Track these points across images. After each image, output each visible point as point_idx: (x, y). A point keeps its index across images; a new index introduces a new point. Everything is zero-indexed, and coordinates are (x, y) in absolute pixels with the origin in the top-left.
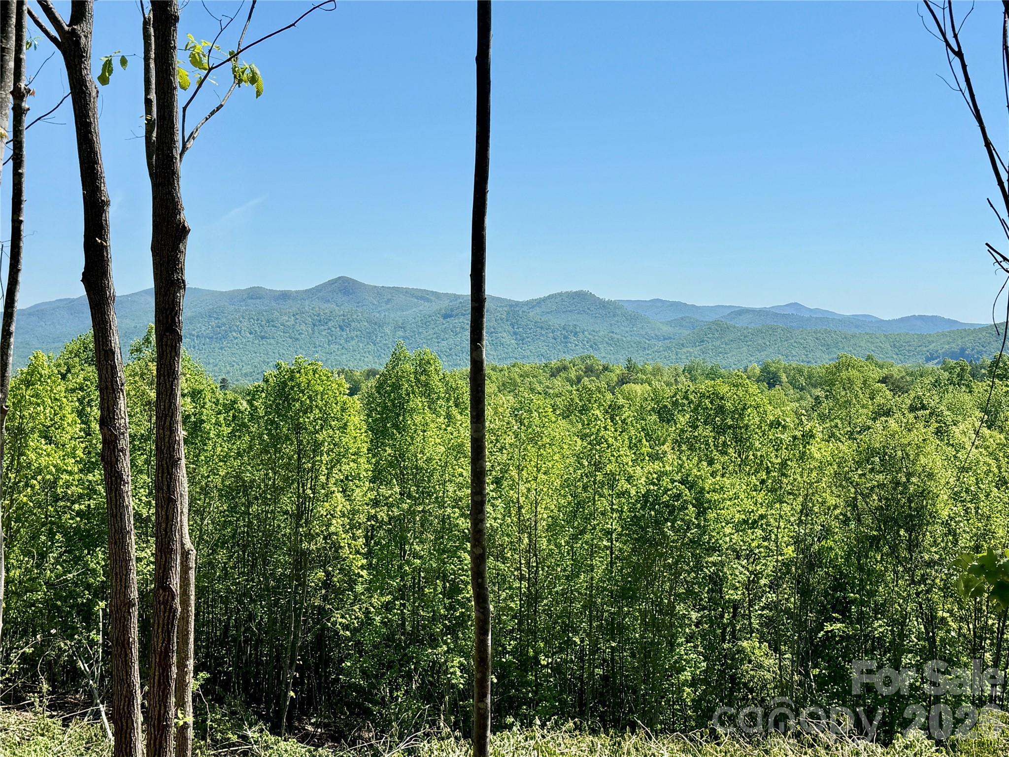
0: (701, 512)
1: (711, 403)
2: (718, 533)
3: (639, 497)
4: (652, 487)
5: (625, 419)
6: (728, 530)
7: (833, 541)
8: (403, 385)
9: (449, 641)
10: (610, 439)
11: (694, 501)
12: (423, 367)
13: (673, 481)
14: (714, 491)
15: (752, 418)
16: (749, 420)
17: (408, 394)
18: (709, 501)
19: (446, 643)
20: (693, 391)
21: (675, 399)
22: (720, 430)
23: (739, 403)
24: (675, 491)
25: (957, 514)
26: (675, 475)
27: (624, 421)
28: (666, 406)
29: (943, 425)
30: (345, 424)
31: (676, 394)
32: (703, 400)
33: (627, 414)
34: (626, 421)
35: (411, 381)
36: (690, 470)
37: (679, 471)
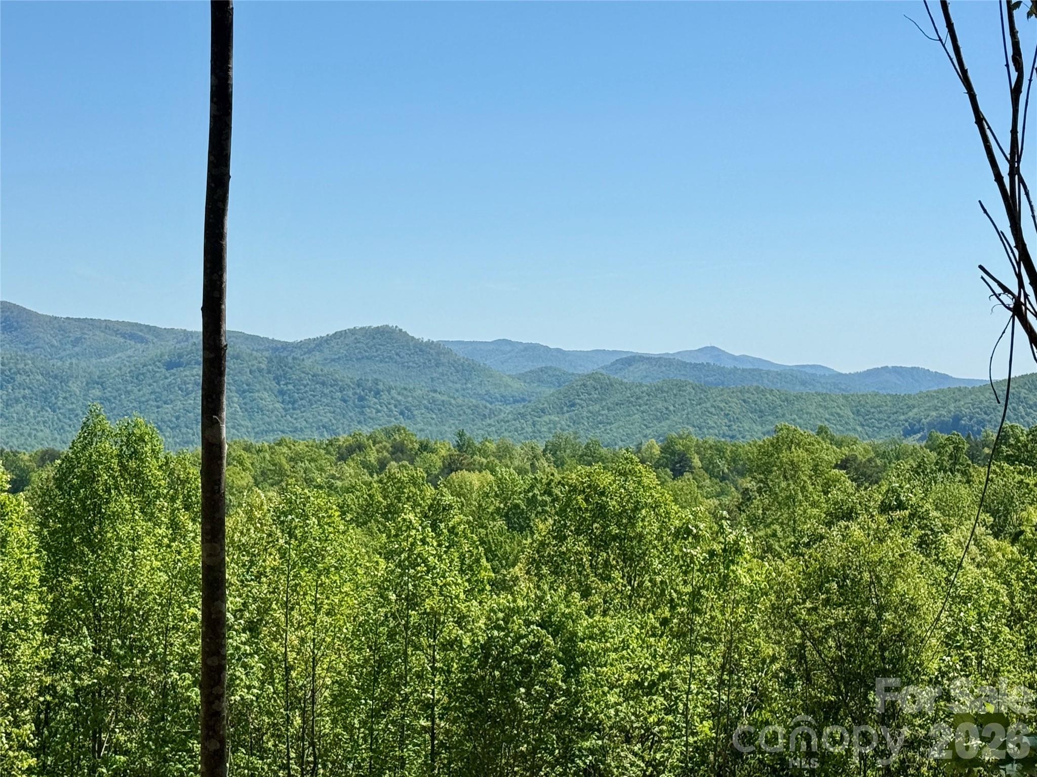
0: (572, 671)
1: (586, 500)
2: (597, 703)
3: (476, 649)
4: (496, 633)
5: (454, 527)
6: (612, 698)
7: (770, 711)
8: (99, 475)
10: (431, 559)
11: (561, 654)
13: (528, 623)
14: (591, 638)
15: (648, 524)
16: (644, 527)
17: (108, 491)
18: (584, 654)
20: (560, 482)
21: (530, 494)
23: (628, 501)
24: (531, 637)
25: (950, 667)
26: (532, 613)
27: (452, 530)
28: (517, 506)
29: (929, 533)
31: (532, 487)
32: (574, 496)
33: (456, 519)
34: (456, 530)
35: (112, 469)
36: (554, 605)
37: (538, 607)
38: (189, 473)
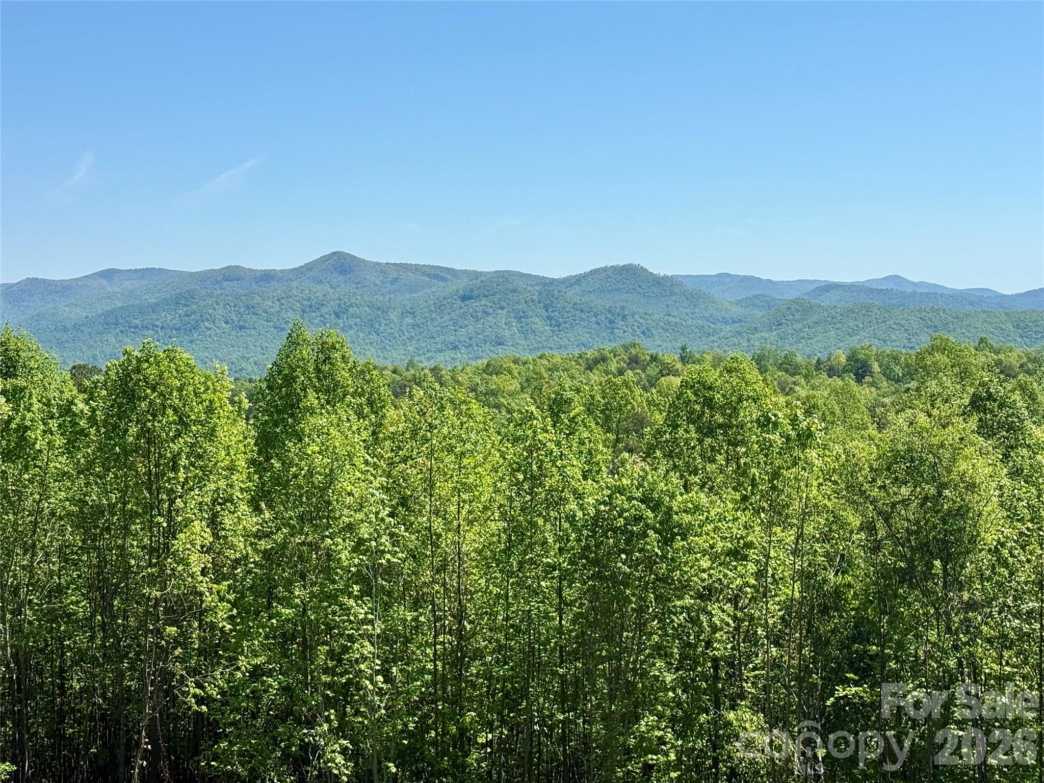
0: (667, 541)
1: (696, 394)
2: (692, 567)
3: (587, 521)
4: (602, 507)
5: (574, 418)
6: (705, 563)
7: (853, 575)
8: (298, 377)
9: (332, 717)
11: (658, 525)
12: (326, 351)
13: (630, 499)
14: (685, 511)
15: (749, 413)
16: (745, 416)
17: (304, 389)
18: (680, 526)
19: (328, 720)
22: (708, 431)
24: (633, 511)
25: (1007, 538)
26: (635, 491)
29: (1016, 420)
30: (213, 430)
32: (684, 391)
33: (577, 410)
34: (576, 420)
35: (309, 372)
36: (655, 483)
37: (641, 485)
38: (372, 375)
